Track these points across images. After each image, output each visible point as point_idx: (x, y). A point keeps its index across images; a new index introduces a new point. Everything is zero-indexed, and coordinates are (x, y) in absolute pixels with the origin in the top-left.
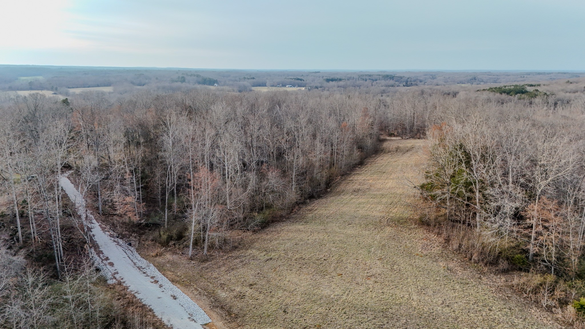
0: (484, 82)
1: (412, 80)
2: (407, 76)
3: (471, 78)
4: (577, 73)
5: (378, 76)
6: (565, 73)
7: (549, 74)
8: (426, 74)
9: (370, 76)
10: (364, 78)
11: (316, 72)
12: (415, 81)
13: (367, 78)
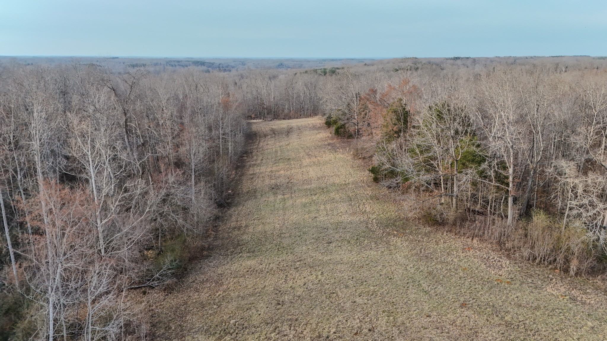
0: (291, 68)
1: (224, 66)
2: (217, 62)
3: (277, 64)
4: (361, 60)
5: (187, 62)
6: (352, 59)
7: (340, 60)
8: (235, 60)
9: (178, 62)
10: (173, 63)
11: (114, 58)
12: (227, 67)
13: (177, 64)
